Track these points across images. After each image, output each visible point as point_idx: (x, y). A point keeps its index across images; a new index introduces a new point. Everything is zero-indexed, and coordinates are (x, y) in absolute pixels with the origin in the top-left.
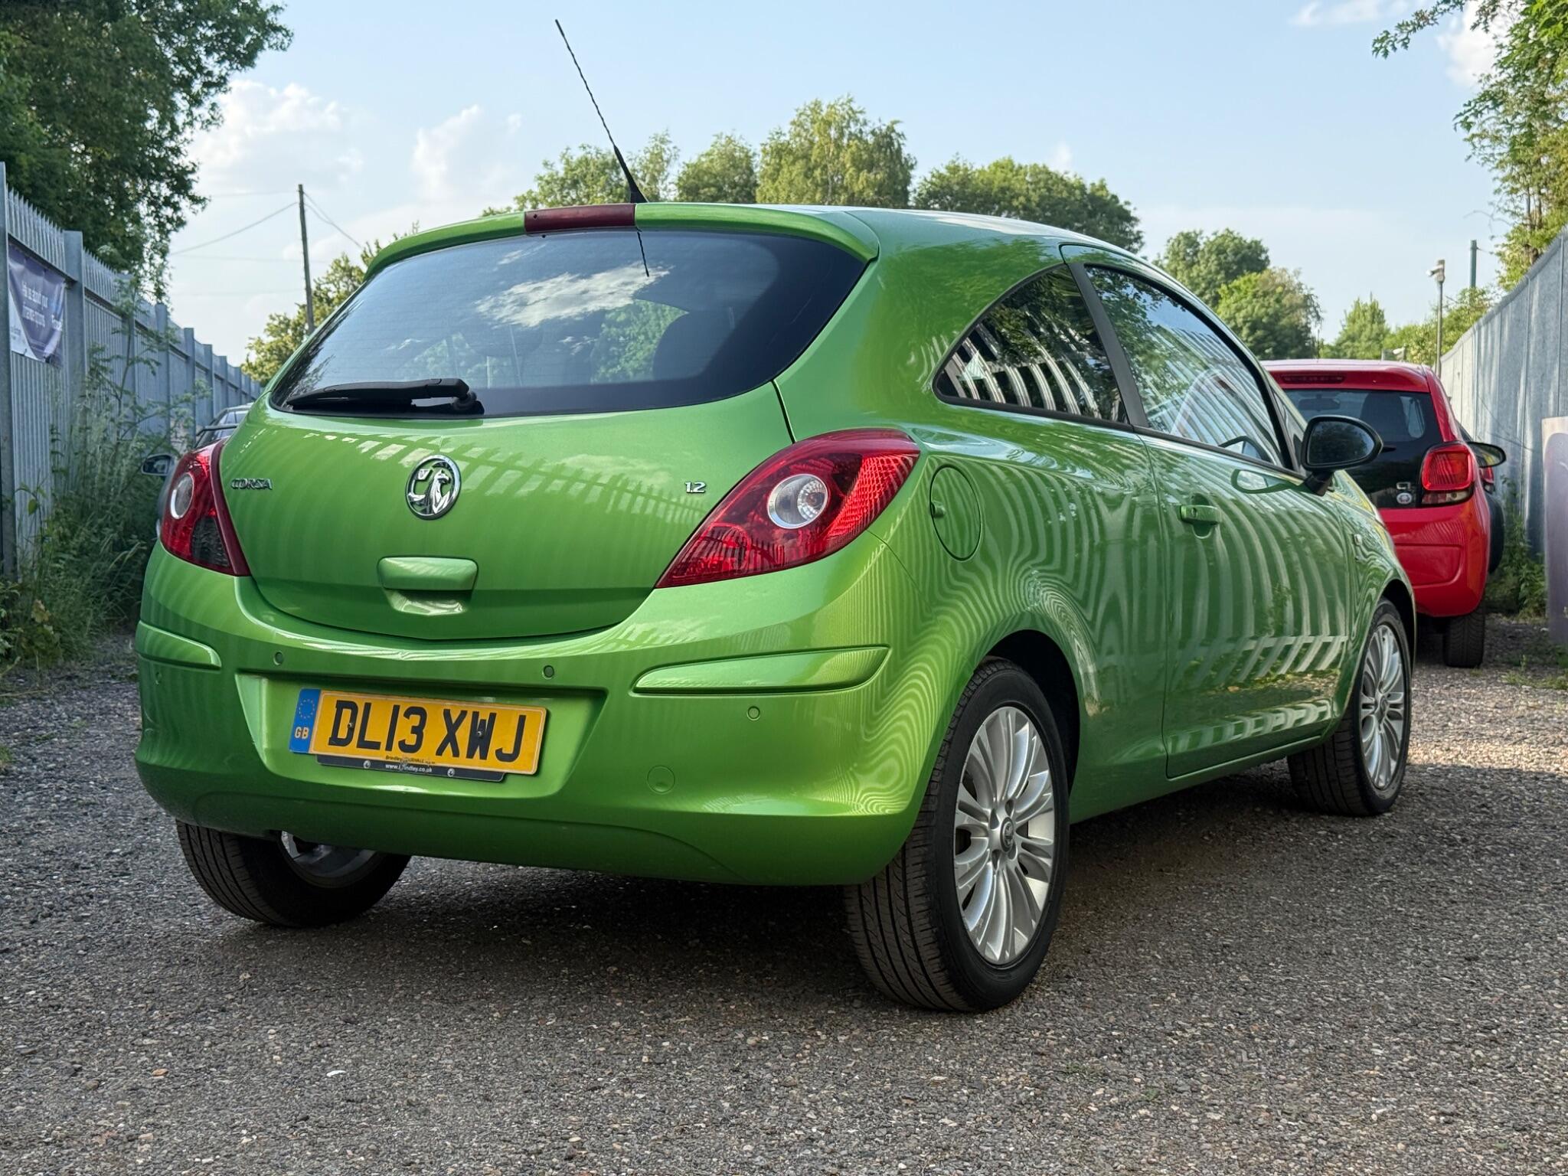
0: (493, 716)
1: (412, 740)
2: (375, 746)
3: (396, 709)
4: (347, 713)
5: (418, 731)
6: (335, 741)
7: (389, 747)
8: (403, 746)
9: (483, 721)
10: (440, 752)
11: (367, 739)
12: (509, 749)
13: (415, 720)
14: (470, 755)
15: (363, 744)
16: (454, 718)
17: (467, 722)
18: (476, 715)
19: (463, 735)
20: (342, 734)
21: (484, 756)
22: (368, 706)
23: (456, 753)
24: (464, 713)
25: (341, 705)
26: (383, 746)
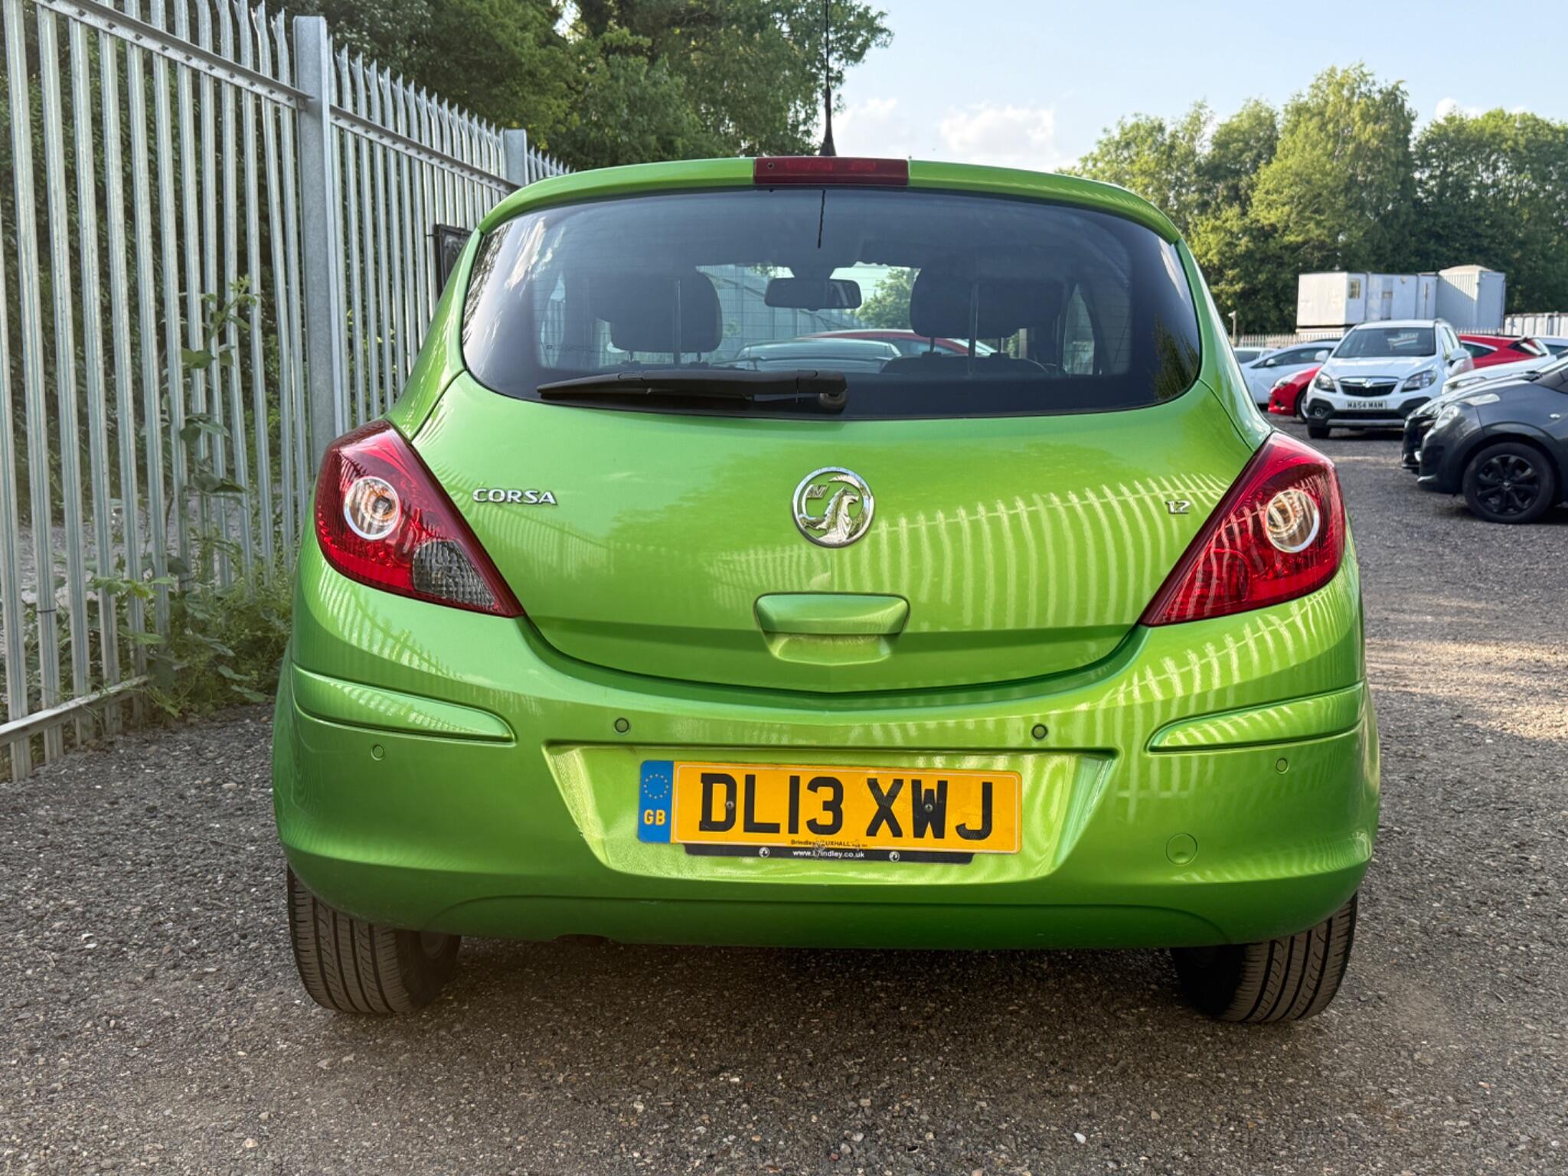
0: (943, 785)
1: (826, 818)
2: (774, 828)
3: (795, 782)
4: (719, 791)
5: (834, 806)
6: (707, 824)
7: (793, 828)
8: (813, 825)
9: (929, 792)
10: (872, 831)
11: (756, 820)
12: (975, 823)
13: (827, 793)
14: (919, 833)
15: (751, 826)
16: (885, 790)
17: (906, 792)
18: (916, 785)
19: (903, 809)
20: (718, 815)
21: (939, 833)
22: (750, 780)
23: (897, 832)
24: (898, 783)
25: (708, 780)
26: (784, 826)
